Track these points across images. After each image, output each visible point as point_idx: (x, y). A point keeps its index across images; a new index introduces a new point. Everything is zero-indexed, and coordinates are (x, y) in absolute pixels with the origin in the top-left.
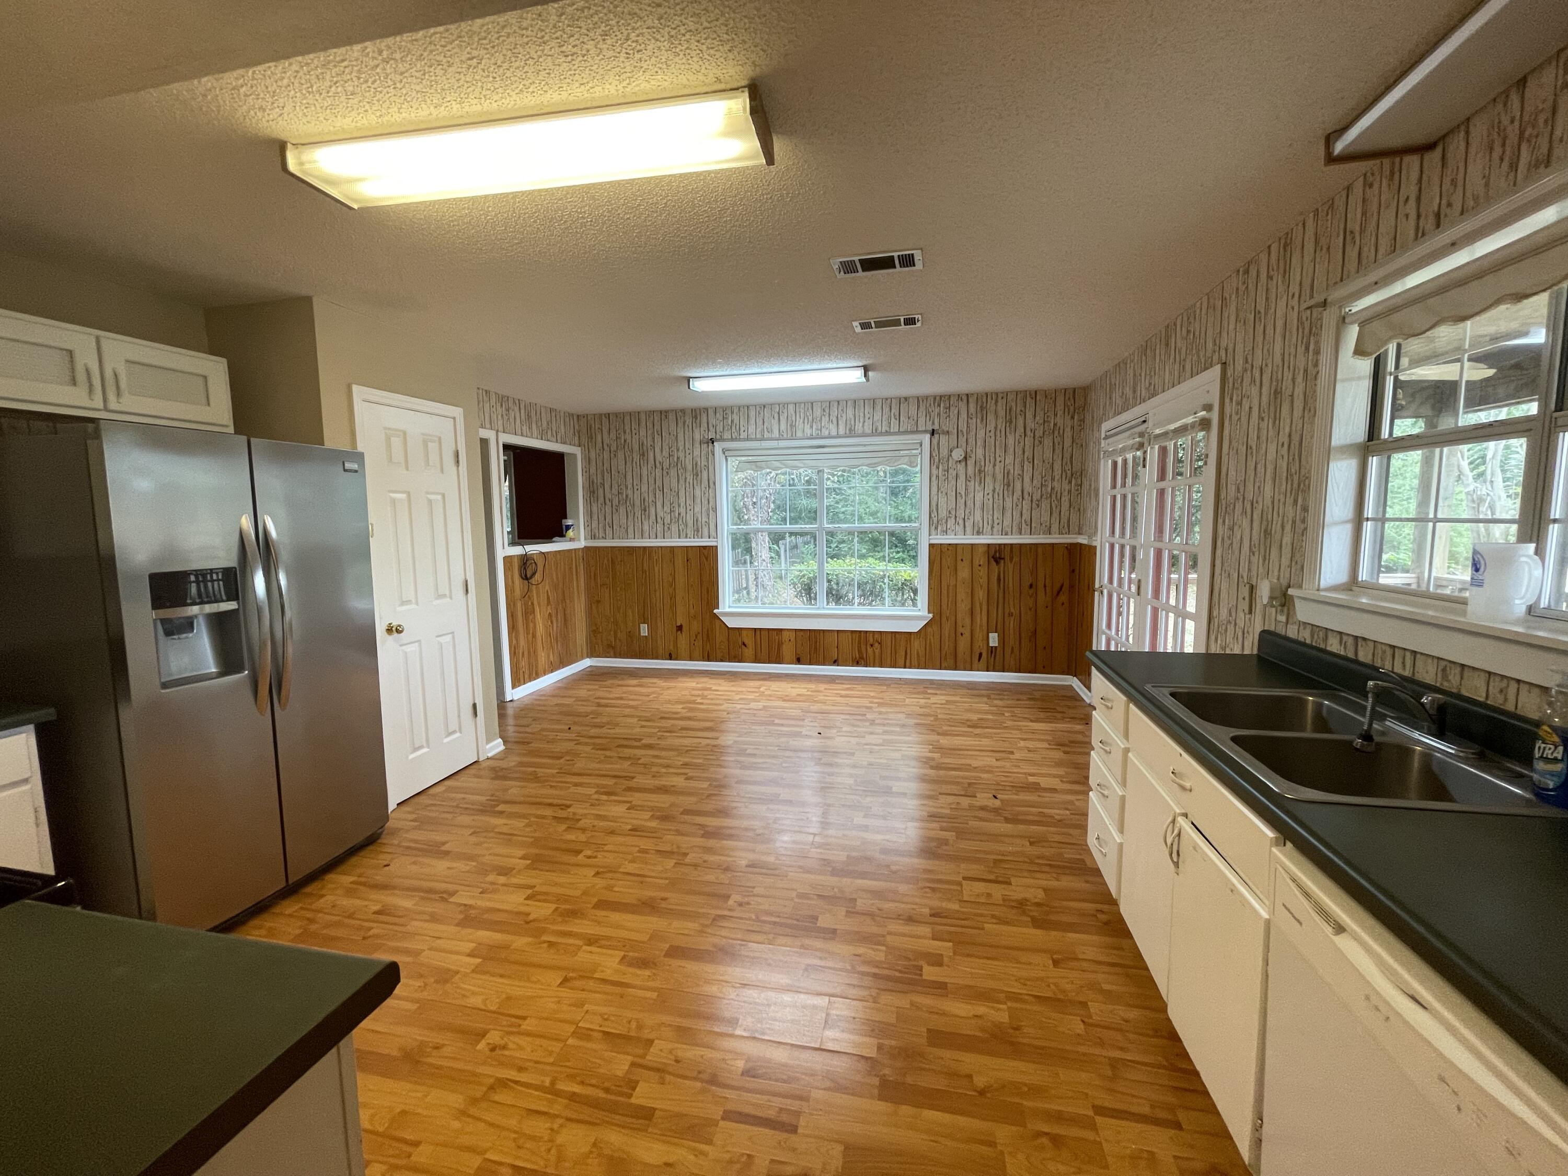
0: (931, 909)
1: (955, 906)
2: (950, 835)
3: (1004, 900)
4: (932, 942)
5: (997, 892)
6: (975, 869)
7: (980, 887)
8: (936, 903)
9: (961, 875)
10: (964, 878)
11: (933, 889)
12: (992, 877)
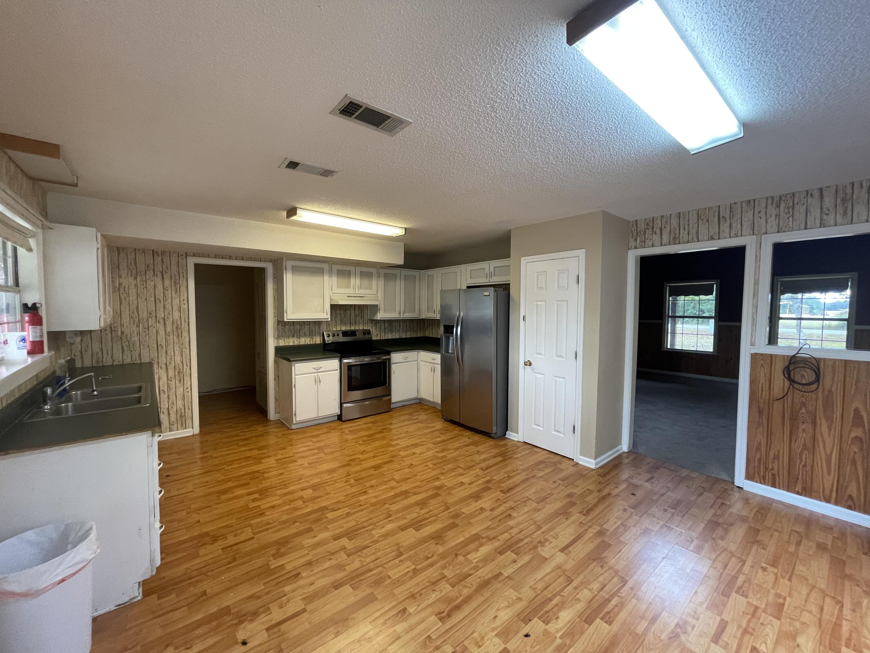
0: (266, 515)
1: (253, 522)
2: (274, 564)
3: (226, 537)
4: (259, 504)
5: (231, 540)
6: (247, 547)
7: (242, 538)
8: (265, 518)
9: (256, 539)
10: (252, 538)
11: (269, 524)
12: (235, 548)
